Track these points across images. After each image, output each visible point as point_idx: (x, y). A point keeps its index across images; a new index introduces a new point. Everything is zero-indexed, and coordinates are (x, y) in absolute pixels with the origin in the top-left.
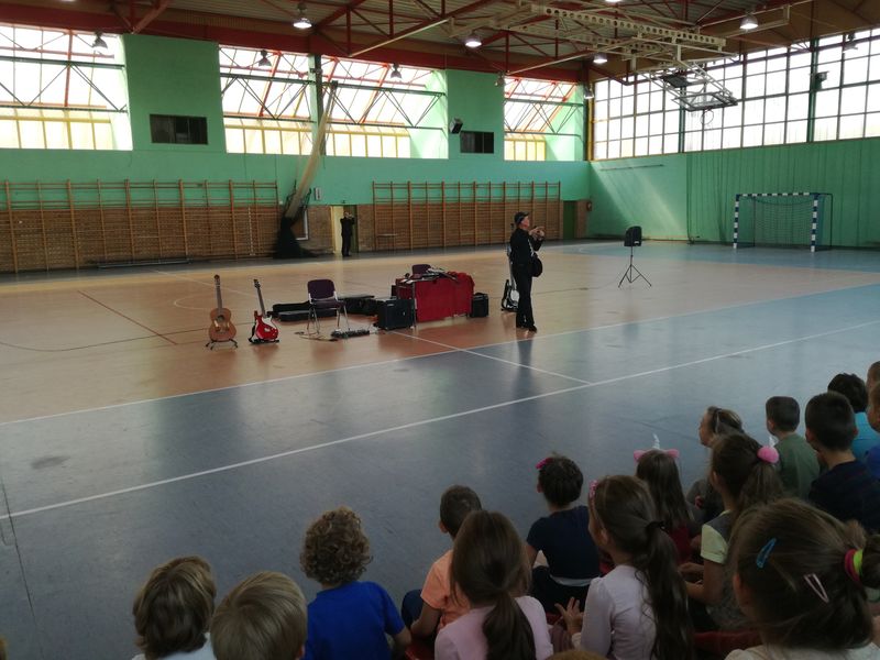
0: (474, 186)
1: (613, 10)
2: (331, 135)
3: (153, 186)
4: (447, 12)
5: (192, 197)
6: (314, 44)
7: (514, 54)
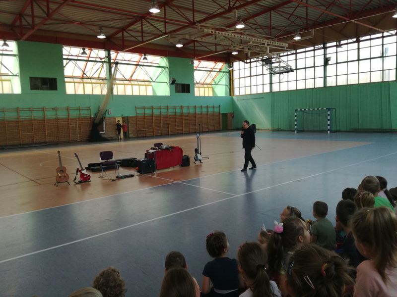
0: (182, 107)
1: (240, 31)
2: (116, 86)
3: (31, 110)
4: (167, 31)
5: (50, 115)
6: (107, 45)
7: (197, 50)
